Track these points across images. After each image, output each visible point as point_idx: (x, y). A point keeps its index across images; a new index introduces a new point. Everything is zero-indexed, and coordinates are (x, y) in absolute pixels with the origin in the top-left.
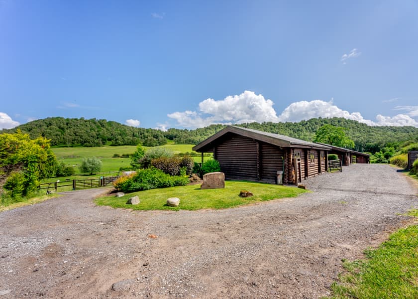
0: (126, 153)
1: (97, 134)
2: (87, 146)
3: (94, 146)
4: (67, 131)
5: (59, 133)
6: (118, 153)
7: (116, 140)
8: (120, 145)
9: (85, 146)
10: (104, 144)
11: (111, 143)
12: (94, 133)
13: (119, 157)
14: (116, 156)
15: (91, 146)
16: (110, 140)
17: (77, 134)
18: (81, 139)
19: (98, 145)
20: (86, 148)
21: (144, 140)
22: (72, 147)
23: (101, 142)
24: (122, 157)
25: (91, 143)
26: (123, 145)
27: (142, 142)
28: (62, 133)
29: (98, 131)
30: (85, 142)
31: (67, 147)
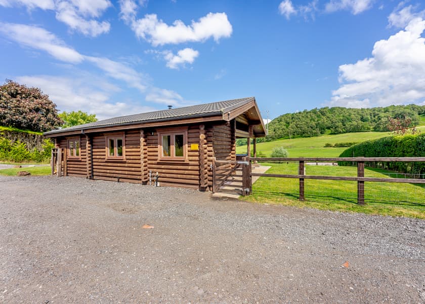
0: (339, 143)
1: (316, 124)
2: (306, 137)
3: (313, 136)
4: (291, 125)
5: (285, 127)
6: (330, 143)
7: (336, 128)
8: (340, 133)
9: (304, 137)
10: (322, 133)
11: (329, 131)
12: (313, 123)
13: (331, 147)
14: (328, 145)
15: (309, 137)
16: (329, 128)
17: (298, 126)
18: (300, 131)
19: (316, 135)
20: (305, 138)
21: (374, 124)
22: (293, 138)
23: (319, 132)
24: (334, 147)
25: (309, 133)
26: (344, 132)
27: (372, 127)
28: (287, 127)
29: (317, 121)
30: (304, 133)
31: (289, 138)
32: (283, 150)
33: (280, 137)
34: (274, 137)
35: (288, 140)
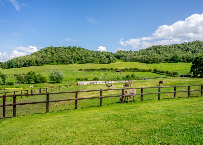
0: (86, 68)
1: (70, 56)
2: (65, 64)
3: (69, 64)
4: (55, 55)
5: (50, 56)
6: (81, 69)
7: (82, 60)
8: (84, 63)
9: (64, 64)
10: (75, 62)
11: (79, 62)
12: (69, 56)
13: (82, 71)
14: (80, 70)
15: (67, 64)
16: (78, 60)
17: (60, 56)
18: (62, 60)
19: (71, 63)
22: (57, 64)
23: (73, 61)
24: (84, 71)
25: (67, 62)
26: (86, 63)
27: (98, 61)
28: (52, 56)
29: (72, 54)
30: (64, 61)
31: (54, 64)
32: (60, 72)
33: (47, 63)
34: (43, 62)
35: (53, 65)
